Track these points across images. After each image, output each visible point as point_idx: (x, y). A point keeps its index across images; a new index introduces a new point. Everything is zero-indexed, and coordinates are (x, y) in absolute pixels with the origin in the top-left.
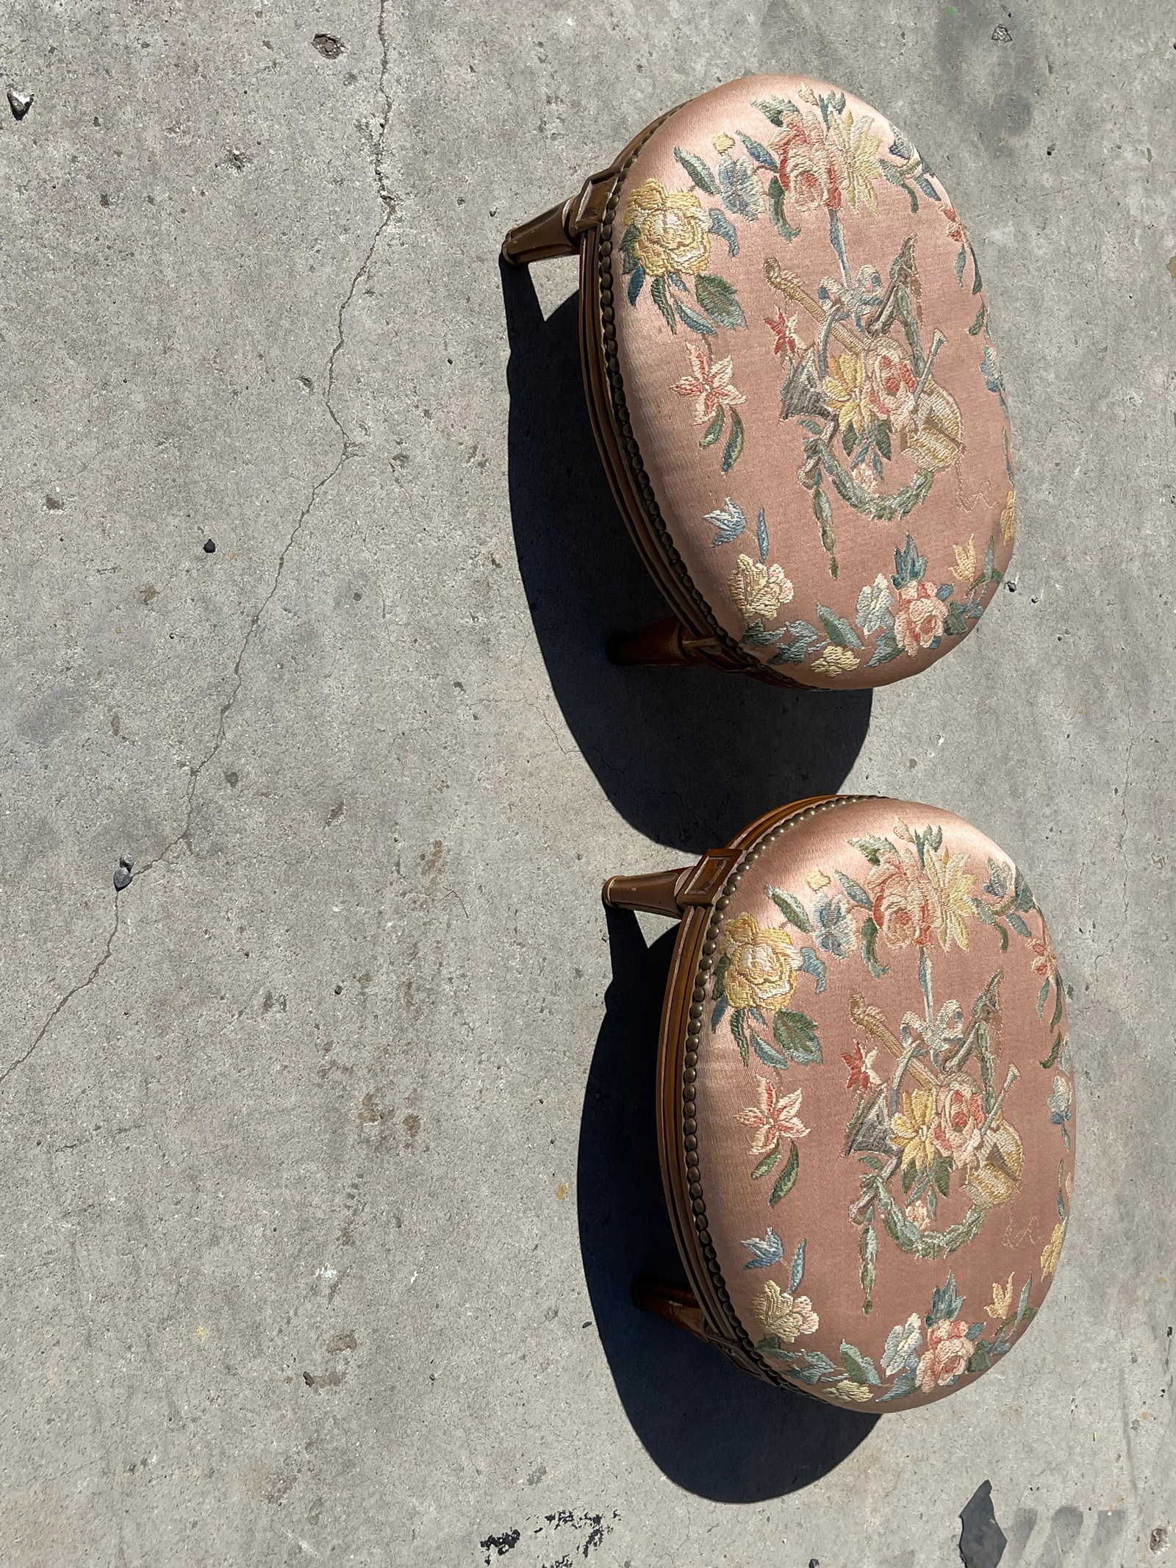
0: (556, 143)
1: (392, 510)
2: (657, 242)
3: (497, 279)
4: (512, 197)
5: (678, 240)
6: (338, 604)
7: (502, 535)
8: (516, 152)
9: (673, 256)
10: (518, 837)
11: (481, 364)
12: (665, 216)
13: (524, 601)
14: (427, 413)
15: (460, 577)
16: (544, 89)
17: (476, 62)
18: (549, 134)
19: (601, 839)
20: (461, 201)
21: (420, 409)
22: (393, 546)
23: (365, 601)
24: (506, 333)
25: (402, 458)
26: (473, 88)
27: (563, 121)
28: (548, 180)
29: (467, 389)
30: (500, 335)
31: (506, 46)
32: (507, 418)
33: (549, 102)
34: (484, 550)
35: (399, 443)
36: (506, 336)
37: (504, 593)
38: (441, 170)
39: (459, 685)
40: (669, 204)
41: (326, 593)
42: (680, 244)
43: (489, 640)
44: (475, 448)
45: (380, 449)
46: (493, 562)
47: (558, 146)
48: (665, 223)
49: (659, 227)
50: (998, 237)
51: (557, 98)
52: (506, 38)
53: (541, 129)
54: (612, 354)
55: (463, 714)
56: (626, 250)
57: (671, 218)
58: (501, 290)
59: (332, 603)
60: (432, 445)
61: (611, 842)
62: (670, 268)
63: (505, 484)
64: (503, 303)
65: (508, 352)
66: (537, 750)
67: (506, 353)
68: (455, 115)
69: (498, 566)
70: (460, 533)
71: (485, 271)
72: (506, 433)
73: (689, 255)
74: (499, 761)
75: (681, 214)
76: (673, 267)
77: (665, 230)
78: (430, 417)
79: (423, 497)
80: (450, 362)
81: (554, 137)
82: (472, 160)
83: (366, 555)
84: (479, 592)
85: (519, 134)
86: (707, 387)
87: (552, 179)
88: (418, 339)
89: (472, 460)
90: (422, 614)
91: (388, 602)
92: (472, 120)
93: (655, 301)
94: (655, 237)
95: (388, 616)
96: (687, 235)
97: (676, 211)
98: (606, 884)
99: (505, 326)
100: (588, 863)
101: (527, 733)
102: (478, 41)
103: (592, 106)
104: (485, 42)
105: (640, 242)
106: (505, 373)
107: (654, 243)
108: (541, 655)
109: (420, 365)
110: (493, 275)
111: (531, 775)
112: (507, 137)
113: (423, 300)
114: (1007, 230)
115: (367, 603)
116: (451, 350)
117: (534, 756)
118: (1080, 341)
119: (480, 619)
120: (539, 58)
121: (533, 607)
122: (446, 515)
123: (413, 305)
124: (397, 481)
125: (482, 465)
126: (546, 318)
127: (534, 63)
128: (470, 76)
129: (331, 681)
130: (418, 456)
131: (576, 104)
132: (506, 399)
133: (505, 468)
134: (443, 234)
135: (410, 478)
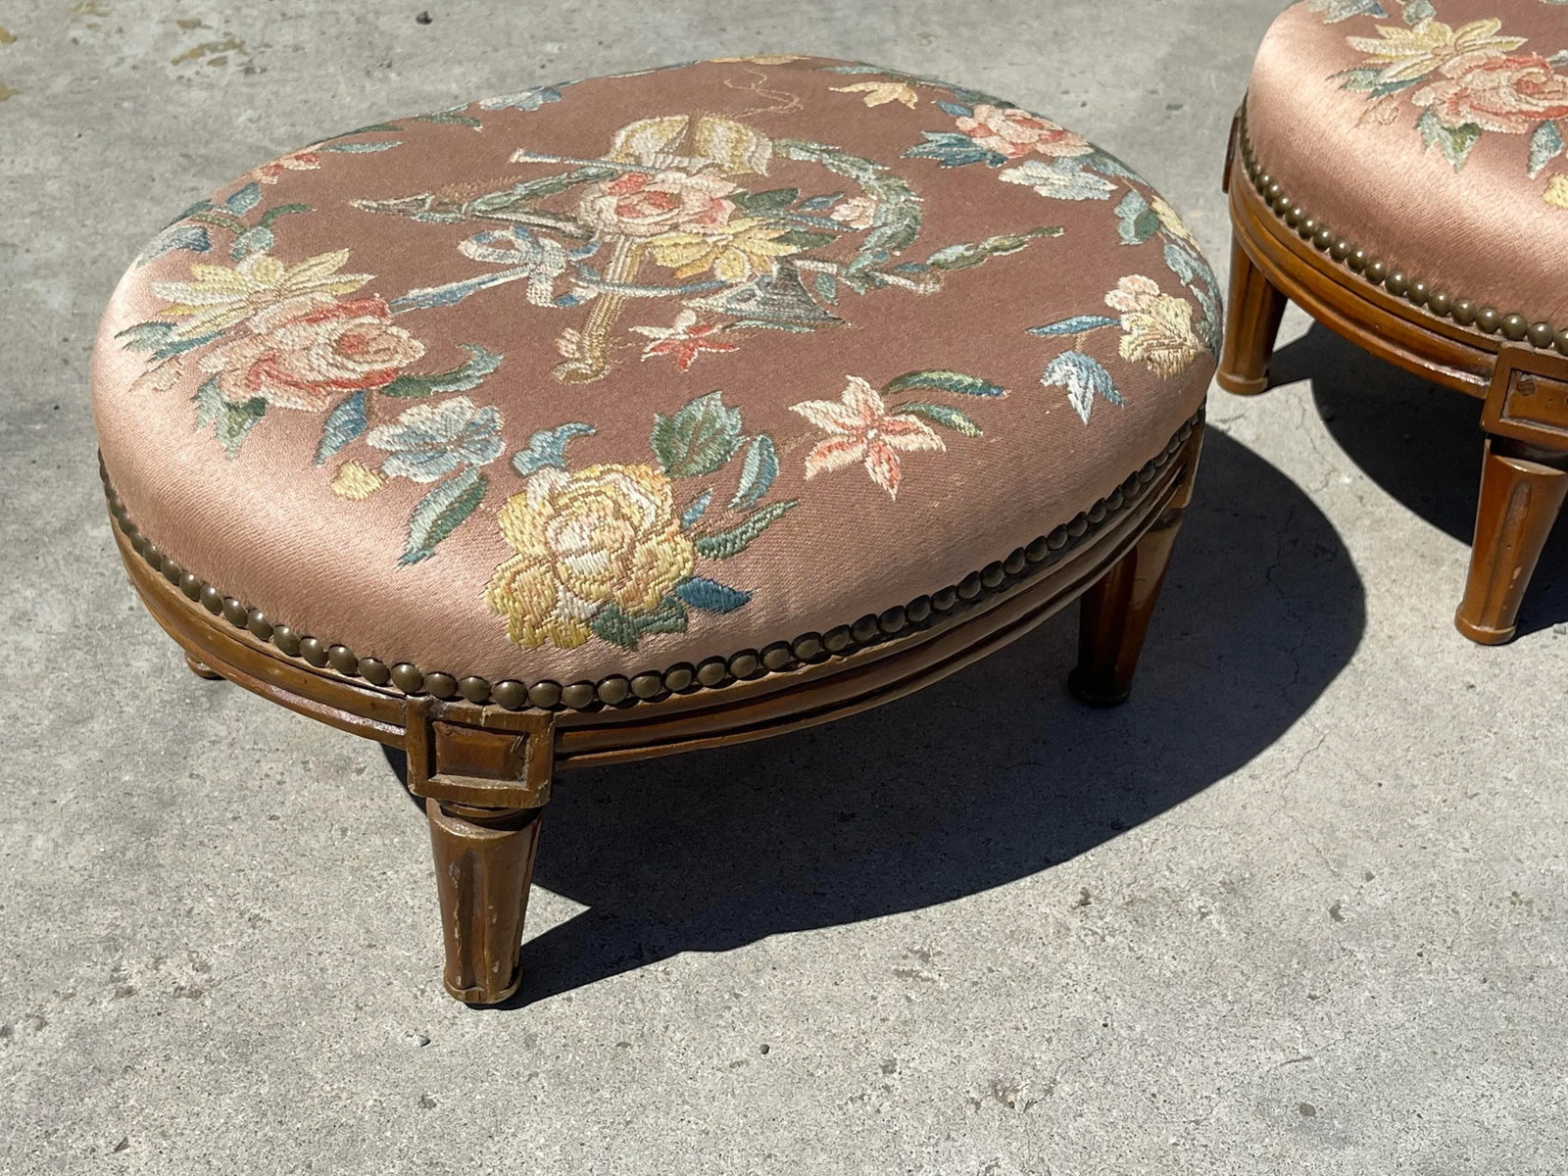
0: (213, 961)
1: (1109, 1087)
2: (626, 561)
3: (555, 1004)
4: (373, 1014)
5: (610, 520)
6: (1344, 1141)
7: (1029, 896)
8: (269, 1027)
9: (646, 525)
10: (1510, 776)
11: (737, 996)
12: (567, 554)
13: (1118, 842)
14: (888, 1068)
15: (1146, 950)
16: (106, 1005)
17: (101, 1142)
18: (200, 978)
19: (1419, 662)
20: (426, 1103)
21: (888, 1081)
22: (1173, 1071)
23: (1305, 1095)
24: (652, 967)
25: (1000, 1090)
26: (163, 1135)
27: (158, 961)
28: (302, 958)
29: (798, 1010)
30: (660, 976)
31: (37, 1093)
32: (811, 933)
33: (130, 992)
34: (1075, 923)
35: (978, 1105)
36: (660, 966)
37: (1127, 876)
38: (380, 1154)
39: (1335, 913)
40: (539, 550)
41: (1340, 1165)
42: (618, 514)
43: (1223, 883)
44: (899, 973)
45: (1009, 1134)
46: (1084, 903)
47: (219, 957)
48: (582, 552)
49: (591, 562)
50: (60, 298)
51: (112, 980)
52: (20, 1098)
53: (196, 994)
54: (819, 643)
55: (1377, 896)
56: (639, 631)
57: (569, 541)
58: (573, 993)
59: (1350, 1150)
60: (944, 1047)
61: (1414, 646)
62: (674, 527)
63: (934, 912)
64: (596, 985)
65: (683, 957)
66: (1350, 776)
67: (688, 962)
68: (242, 1154)
69: (1086, 894)
70: (1071, 967)
71: (550, 1028)
72: (842, 928)
73: (635, 496)
74: (1412, 827)
75: (554, 524)
76: (669, 523)
77: (601, 547)
78: (893, 1062)
79: (1049, 1040)
80: (766, 1050)
81: (204, 968)
82: (326, 1104)
83: (1220, 1111)
84: (1153, 916)
85: (229, 1028)
86: (871, 434)
87: (295, 953)
88: (753, 1116)
89: (925, 974)
90: (1257, 997)
91: (1280, 1057)
92: (239, 1119)
93: (743, 549)
94: (616, 567)
95: (1304, 1052)
96: (594, 506)
97: (550, 533)
98: (1483, 641)
99: (638, 971)
100: (1473, 674)
101: (1337, 796)
102: (50, 1149)
103: (100, 919)
104: (48, 1134)
105: (627, 599)
106: (729, 953)
107: (627, 568)
108: (1192, 800)
109: (802, 1099)
110: (548, 1014)
111: (1397, 777)
112: (242, 1049)
113: (673, 1124)
114: (42, 290)
115: (1305, 1091)
116: (741, 1054)
117: (1365, 779)
118: (190, 185)
119: (1197, 904)
120: (39, 1028)
121: (1119, 828)
122: (1055, 996)
123: (693, 1140)
124: (1049, 1091)
125: (925, 957)
126: (582, 909)
127: (55, 1037)
128: (141, 1148)
129: (1488, 1117)
130: (980, 1065)
131: (112, 944)
132: (777, 944)
133: (905, 918)
134: (515, 1120)
135: (1029, 1069)
